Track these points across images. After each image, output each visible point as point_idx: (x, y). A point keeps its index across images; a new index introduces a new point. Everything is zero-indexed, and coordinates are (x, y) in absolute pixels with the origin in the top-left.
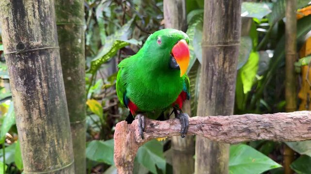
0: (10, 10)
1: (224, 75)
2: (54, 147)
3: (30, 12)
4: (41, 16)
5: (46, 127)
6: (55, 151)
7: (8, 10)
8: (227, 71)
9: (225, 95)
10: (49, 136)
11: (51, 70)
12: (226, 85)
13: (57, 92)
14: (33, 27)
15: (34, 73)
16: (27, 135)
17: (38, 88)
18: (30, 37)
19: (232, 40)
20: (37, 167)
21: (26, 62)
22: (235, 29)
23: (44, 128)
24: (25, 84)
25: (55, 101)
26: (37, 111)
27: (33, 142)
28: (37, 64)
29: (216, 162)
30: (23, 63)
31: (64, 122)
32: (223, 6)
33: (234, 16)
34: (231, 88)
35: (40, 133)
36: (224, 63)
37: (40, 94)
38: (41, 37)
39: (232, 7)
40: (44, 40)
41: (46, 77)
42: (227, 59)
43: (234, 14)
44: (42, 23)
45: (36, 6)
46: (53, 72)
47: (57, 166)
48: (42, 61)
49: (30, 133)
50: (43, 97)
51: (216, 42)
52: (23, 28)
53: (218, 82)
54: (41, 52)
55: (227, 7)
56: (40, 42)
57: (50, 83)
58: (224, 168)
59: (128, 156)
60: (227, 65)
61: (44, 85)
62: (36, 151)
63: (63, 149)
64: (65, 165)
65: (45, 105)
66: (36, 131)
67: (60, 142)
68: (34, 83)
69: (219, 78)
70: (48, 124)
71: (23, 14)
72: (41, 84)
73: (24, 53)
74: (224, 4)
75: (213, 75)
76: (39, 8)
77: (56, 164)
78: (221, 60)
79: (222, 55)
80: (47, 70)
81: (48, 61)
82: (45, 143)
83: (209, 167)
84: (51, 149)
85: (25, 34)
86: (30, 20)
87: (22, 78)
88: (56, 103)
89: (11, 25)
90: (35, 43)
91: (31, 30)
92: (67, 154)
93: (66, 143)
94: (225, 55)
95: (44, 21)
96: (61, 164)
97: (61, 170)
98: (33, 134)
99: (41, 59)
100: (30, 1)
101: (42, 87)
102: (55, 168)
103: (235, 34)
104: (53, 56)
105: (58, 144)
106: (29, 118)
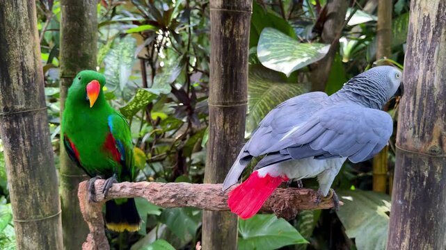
1: (224, 137)
2: (36, 198)
3: (14, 80)
4: (25, 83)
5: (29, 181)
6: (37, 203)
10: (31, 189)
11: (34, 130)
12: (227, 148)
13: (40, 149)
14: (17, 93)
15: (18, 133)
16: (13, 186)
17: (22, 145)
18: (15, 102)
19: (231, 101)
20: (21, 215)
21: (11, 123)
22: (236, 89)
23: (27, 181)
24: (11, 142)
25: (37, 158)
26: (21, 166)
27: (18, 193)
28: (20, 125)
29: (218, 228)
30: (9, 124)
31: (48, 177)
32: (222, 66)
33: (234, 76)
34: (234, 150)
35: (24, 185)
36: (224, 124)
37: (23, 151)
38: (24, 101)
39: (232, 67)
40: (28, 103)
41: (29, 136)
42: (228, 120)
43: (234, 74)
44: (26, 89)
45: (21, 75)
46: (36, 131)
47: (38, 216)
48: (25, 122)
49: (15, 184)
50: (26, 154)
51: (216, 101)
52: (8, 93)
54: (24, 115)
55: (225, 67)
56: (23, 106)
57: (33, 142)
58: (228, 235)
59: (92, 213)
60: (227, 126)
61: (27, 143)
62: (20, 201)
63: (46, 201)
64: (46, 216)
65: (28, 161)
66: (20, 183)
67: (43, 195)
68: (18, 141)
69: (220, 140)
70: (31, 178)
71: (9, 82)
72: (24, 142)
73: (10, 116)
74: (223, 64)
76: (23, 77)
77: (38, 214)
78: (222, 121)
79: (222, 116)
80: (29, 130)
81: (31, 122)
82: (28, 194)
83: (210, 233)
84: (34, 200)
85: (10, 99)
86: (15, 87)
87: (8, 136)
88: (39, 159)
90: (19, 107)
91: (15, 96)
92: (49, 206)
93: (49, 196)
94: (225, 116)
95: (27, 87)
96: (43, 214)
97: (42, 221)
98: (18, 185)
100: (15, 71)
101: (25, 145)
102: (36, 218)
103: (236, 94)
104: (36, 117)
105: (41, 196)
106: (14, 171)
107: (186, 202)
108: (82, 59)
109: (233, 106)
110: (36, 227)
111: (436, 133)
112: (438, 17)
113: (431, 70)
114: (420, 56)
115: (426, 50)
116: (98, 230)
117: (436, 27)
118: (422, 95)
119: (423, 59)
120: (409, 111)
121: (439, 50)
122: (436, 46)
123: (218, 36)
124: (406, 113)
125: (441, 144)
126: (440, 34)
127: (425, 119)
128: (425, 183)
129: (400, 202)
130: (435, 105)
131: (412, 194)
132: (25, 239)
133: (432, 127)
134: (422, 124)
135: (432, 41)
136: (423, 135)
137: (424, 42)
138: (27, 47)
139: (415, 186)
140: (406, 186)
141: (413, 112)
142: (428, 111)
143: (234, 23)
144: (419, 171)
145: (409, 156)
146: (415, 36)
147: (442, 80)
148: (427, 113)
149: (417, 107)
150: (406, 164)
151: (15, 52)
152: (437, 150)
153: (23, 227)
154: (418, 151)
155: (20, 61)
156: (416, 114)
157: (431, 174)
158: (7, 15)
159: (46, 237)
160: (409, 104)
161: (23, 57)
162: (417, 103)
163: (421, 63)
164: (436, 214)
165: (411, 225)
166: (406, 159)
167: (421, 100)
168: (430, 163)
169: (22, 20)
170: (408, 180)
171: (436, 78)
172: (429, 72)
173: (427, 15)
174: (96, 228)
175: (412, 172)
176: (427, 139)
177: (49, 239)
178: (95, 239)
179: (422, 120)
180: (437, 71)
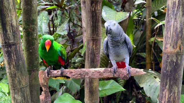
0: (2, 30)
1: (93, 51)
3: (9, 31)
5: (16, 72)
6: (20, 80)
7: (1, 30)
8: (95, 49)
9: (94, 59)
10: (17, 75)
11: (17, 51)
12: (94, 55)
13: (20, 59)
14: (10, 36)
15: (11, 52)
16: (9, 74)
17: (13, 57)
18: (9, 39)
19: (96, 36)
20: (13, 86)
21: (8, 48)
22: (97, 31)
23: (15, 72)
24: (8, 56)
25: (19, 62)
26: (13, 66)
27: (11, 77)
28: (12, 49)
29: (91, 87)
30: (7, 49)
31: (23, 70)
32: (91, 22)
33: (96, 26)
34: (97, 56)
35: (14, 74)
36: (93, 46)
37: (13, 59)
38: (13, 39)
39: (95, 22)
40: (15, 40)
41: (15, 54)
42: (94, 44)
45: (11, 28)
47: (21, 86)
48: (14, 48)
49: (10, 73)
50: (15, 61)
51: (89, 37)
52: (6, 36)
53: (91, 53)
54: (13, 45)
55: (93, 23)
56: (13, 41)
57: (17, 56)
58: (95, 89)
59: (44, 83)
61: (15, 56)
62: (13, 80)
63: (23, 79)
64: (24, 86)
65: (16, 64)
66: (12, 73)
67: (22, 77)
68: (11, 56)
70: (17, 71)
71: (6, 31)
72: (13, 56)
73: (7, 45)
74: (92, 21)
75: (89, 50)
76: (12, 29)
77: (20, 85)
78: (92, 44)
79: (92, 42)
80: (16, 51)
81: (16, 48)
82: (16, 77)
83: (88, 89)
84: (18, 80)
85: (7, 38)
86: (9, 33)
87: (7, 54)
88: (20, 63)
89: (2, 35)
90: (11, 42)
91: (9, 37)
92: (25, 81)
93: (24, 77)
95: (14, 33)
96: (23, 85)
97: (22, 88)
98: (11, 74)
99: (13, 47)
100: (9, 27)
101: (14, 57)
102: (20, 87)
103: (97, 33)
104: (18, 46)
105: (21, 78)
106: (10, 68)
107: (85, 76)
108: (32, 21)
109: (96, 38)
110: (20, 90)
111: (178, 45)
112: (179, 2)
113: (177, 22)
114: (172, 17)
115: (175, 14)
116: (46, 90)
117: (178, 6)
118: (173, 31)
119: (173, 18)
120: (168, 37)
121: (179, 14)
122: (178, 12)
123: (90, 10)
124: (167, 38)
125: (180, 49)
126: (180, 8)
127: (174, 40)
128: (174, 64)
129: (165, 71)
130: (178, 35)
131: (170, 68)
132: (16, 96)
133: (177, 43)
134: (173, 42)
135: (177, 11)
136: (174, 46)
137: (174, 11)
138: (13, 17)
139: (171, 65)
140: (167, 65)
141: (170, 38)
142: (176, 37)
143: (96, 5)
144: (172, 60)
145: (168, 54)
146: (170, 9)
147: (180, 25)
148: (175, 38)
149: (171, 36)
150: (167, 57)
151: (8, 19)
152: (179, 51)
153: (14, 91)
154: (172, 52)
155: (10, 23)
156: (171, 38)
157: (177, 60)
158: (4, 4)
159: (24, 94)
160: (168, 35)
161: (12, 21)
162: (171, 34)
163: (172, 19)
164: (178, 75)
165: (169, 80)
166: (167, 55)
167: (173, 33)
168: (176, 56)
169: (11, 6)
170: (168, 63)
171: (178, 24)
172: (175, 22)
173: (175, 1)
174: (46, 89)
175: (170, 60)
176: (175, 48)
177: (25, 95)
178: (45, 93)
179: (173, 41)
180: (179, 22)
